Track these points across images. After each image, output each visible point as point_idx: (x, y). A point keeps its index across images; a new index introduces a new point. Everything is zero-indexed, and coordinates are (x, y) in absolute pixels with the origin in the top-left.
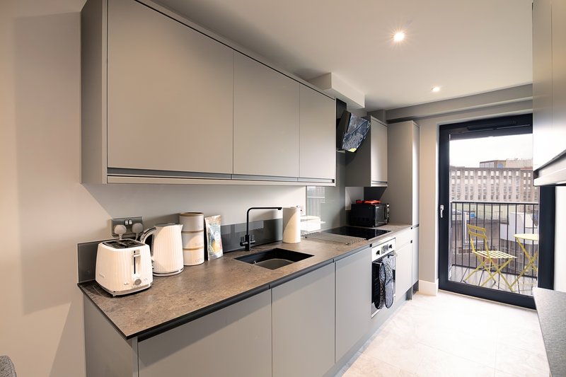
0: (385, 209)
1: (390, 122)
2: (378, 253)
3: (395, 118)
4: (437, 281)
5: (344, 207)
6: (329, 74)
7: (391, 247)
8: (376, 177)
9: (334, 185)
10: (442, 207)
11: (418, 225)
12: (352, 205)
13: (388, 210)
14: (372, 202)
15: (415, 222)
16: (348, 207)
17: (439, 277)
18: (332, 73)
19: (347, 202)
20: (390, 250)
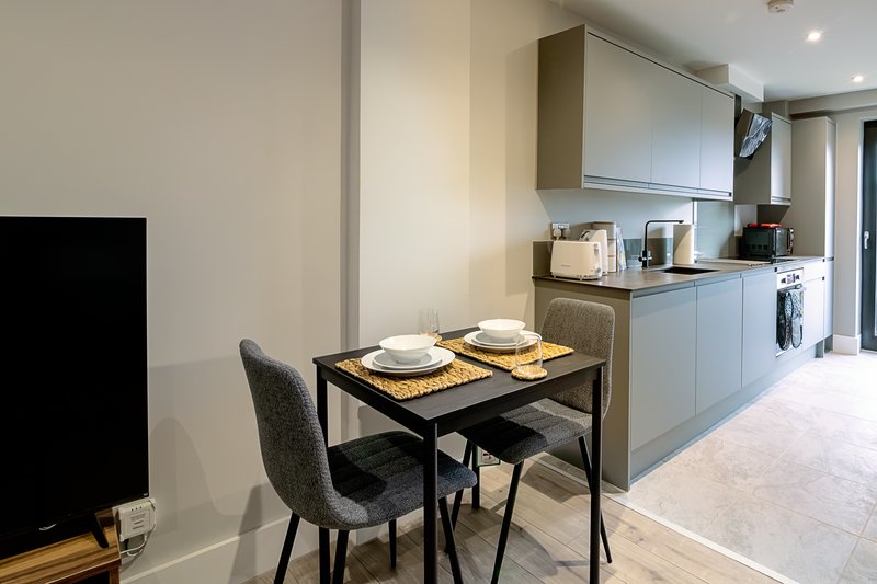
0: (788, 235)
1: (794, 117)
2: (784, 281)
3: (801, 112)
4: (858, 337)
5: (733, 232)
6: (725, 66)
7: (798, 278)
8: (776, 193)
9: (731, 199)
10: (867, 235)
11: (833, 259)
12: (744, 229)
13: (792, 236)
14: (772, 225)
15: (828, 253)
16: (738, 232)
17: (862, 332)
18: (730, 66)
19: (737, 225)
20: (797, 282)
